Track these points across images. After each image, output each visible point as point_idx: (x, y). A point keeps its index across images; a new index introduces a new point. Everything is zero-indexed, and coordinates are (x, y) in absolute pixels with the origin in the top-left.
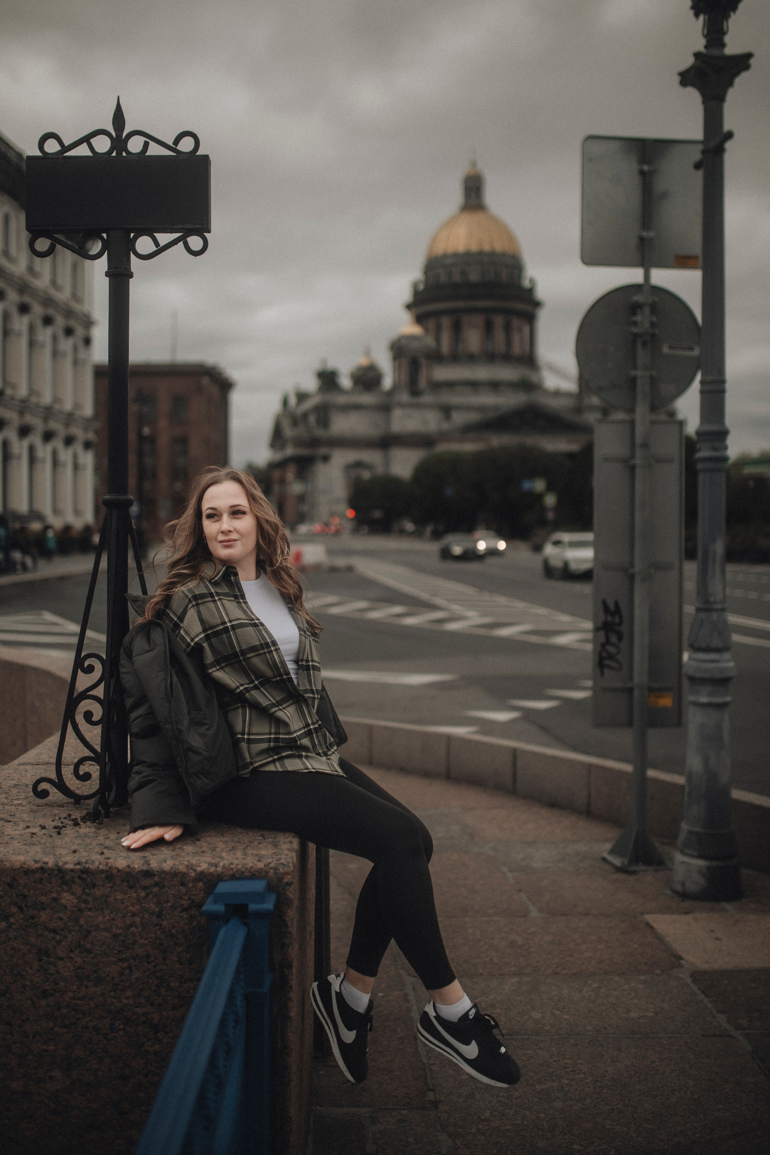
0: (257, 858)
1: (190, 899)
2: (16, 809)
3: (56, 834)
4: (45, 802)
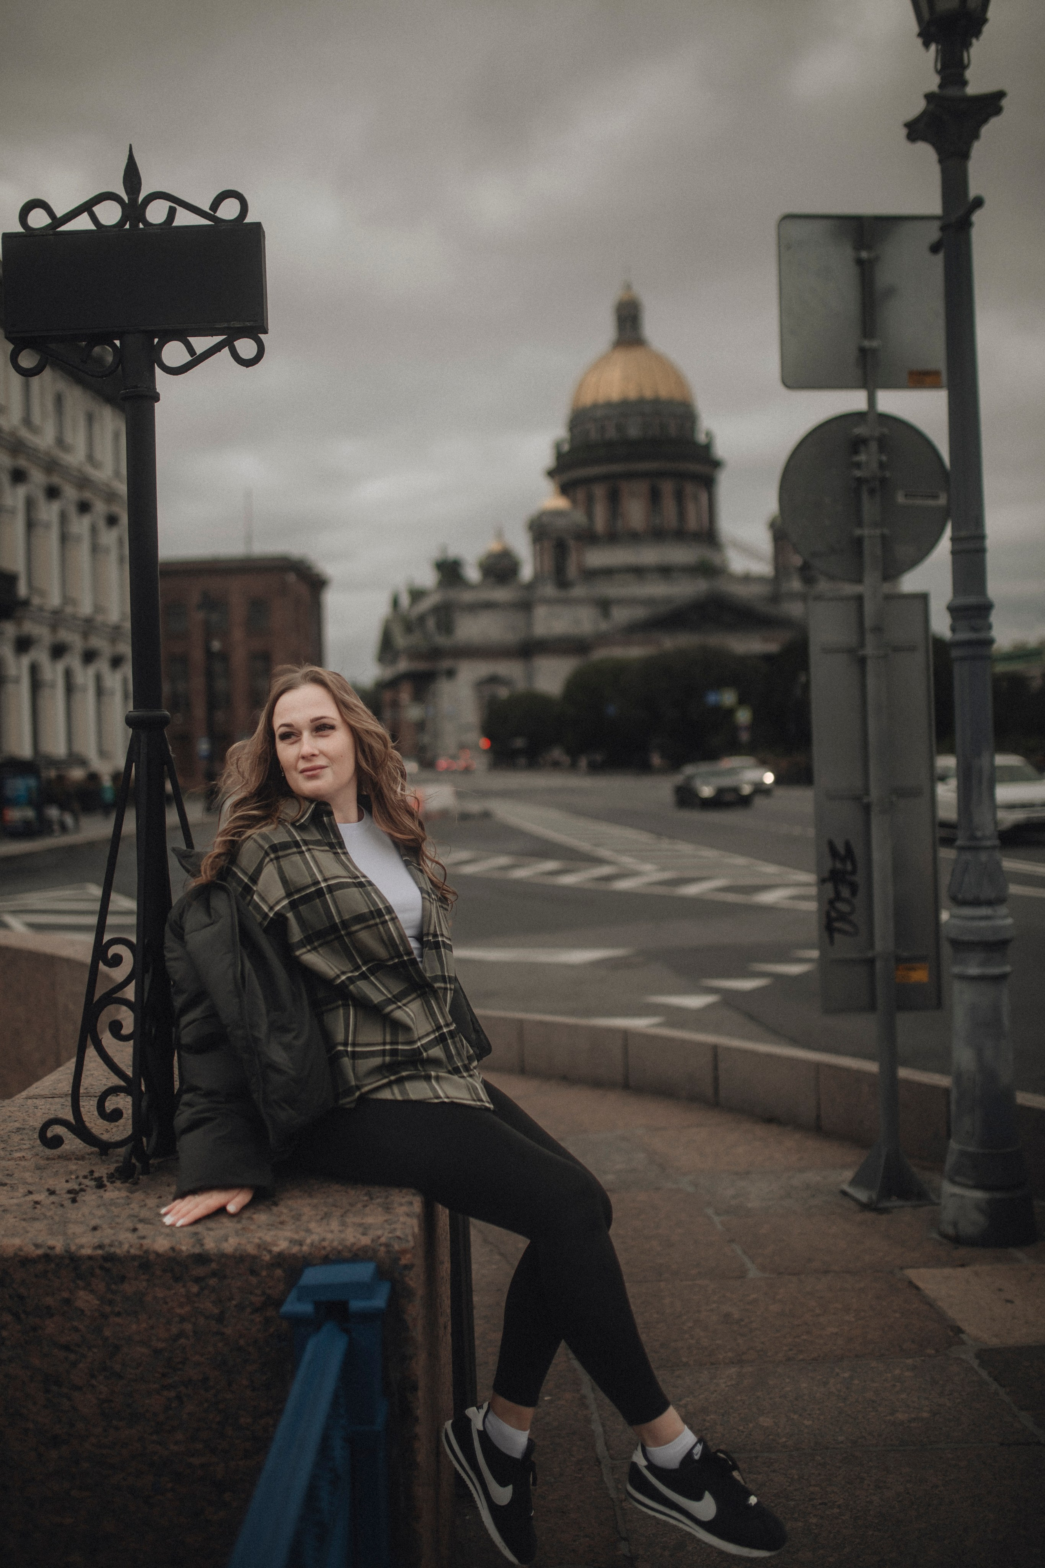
0: (361, 1230)
1: (264, 1293)
2: (16, 1164)
3: (70, 1202)
4: (58, 1153)
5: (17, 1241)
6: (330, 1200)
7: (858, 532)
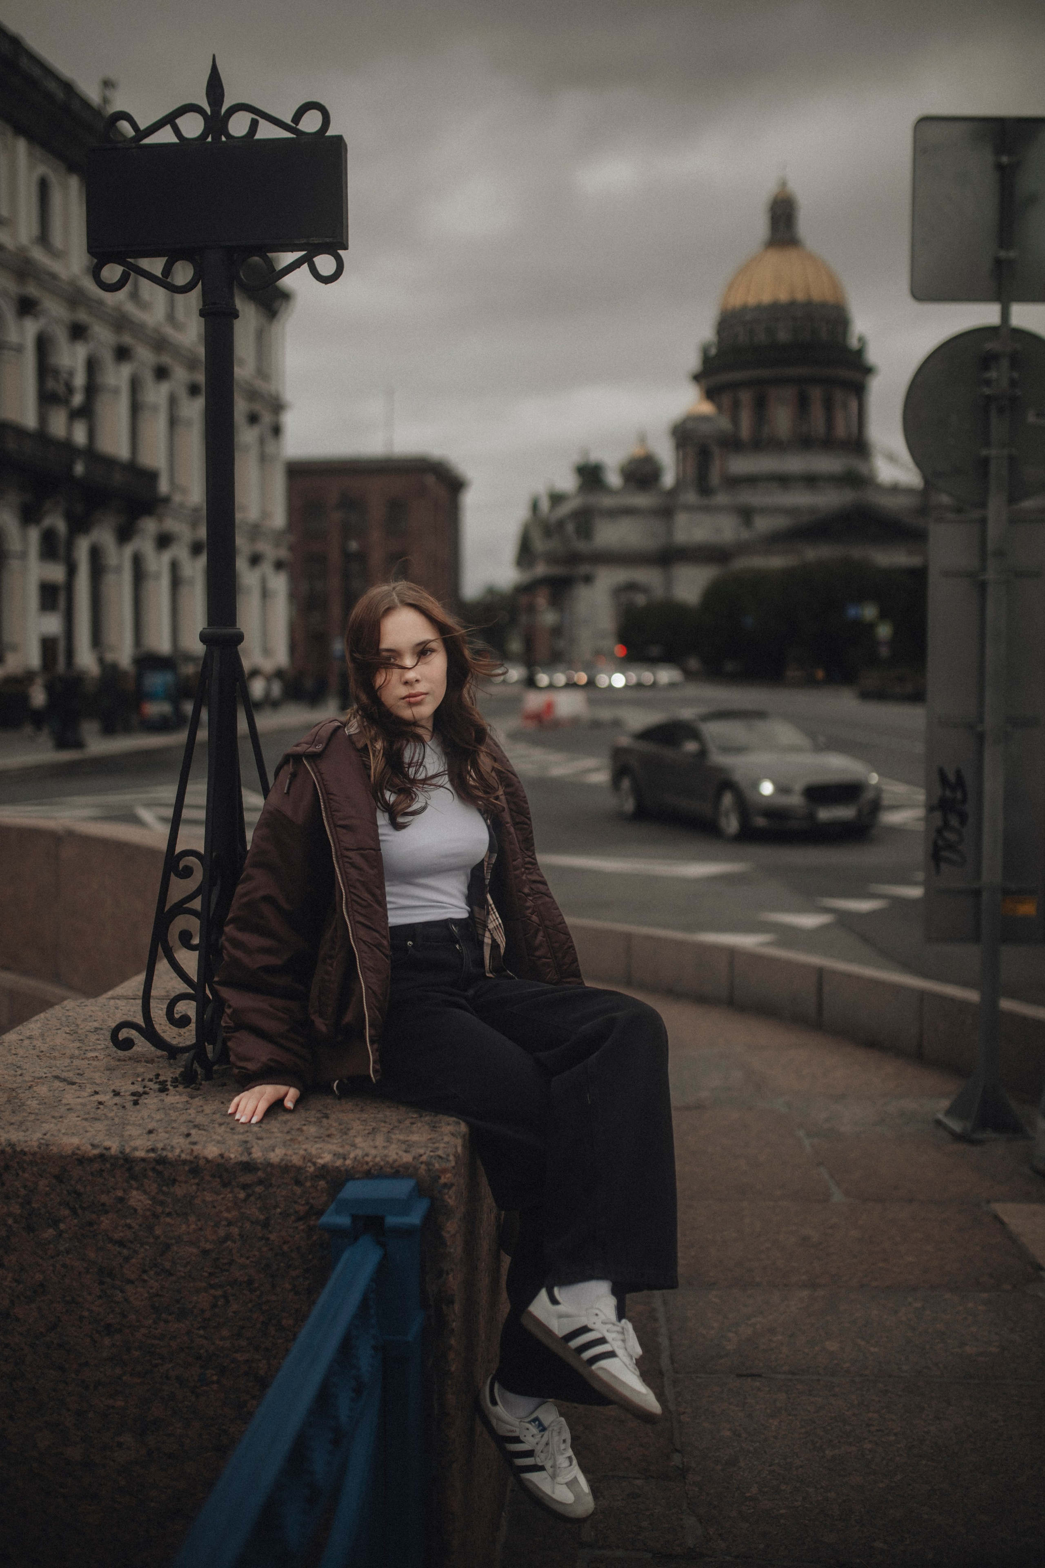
0: (404, 1147)
1: (307, 1203)
2: (89, 1064)
3: (132, 1104)
4: (129, 1055)
5: (75, 1141)
6: (380, 1116)
7: (984, 452)
